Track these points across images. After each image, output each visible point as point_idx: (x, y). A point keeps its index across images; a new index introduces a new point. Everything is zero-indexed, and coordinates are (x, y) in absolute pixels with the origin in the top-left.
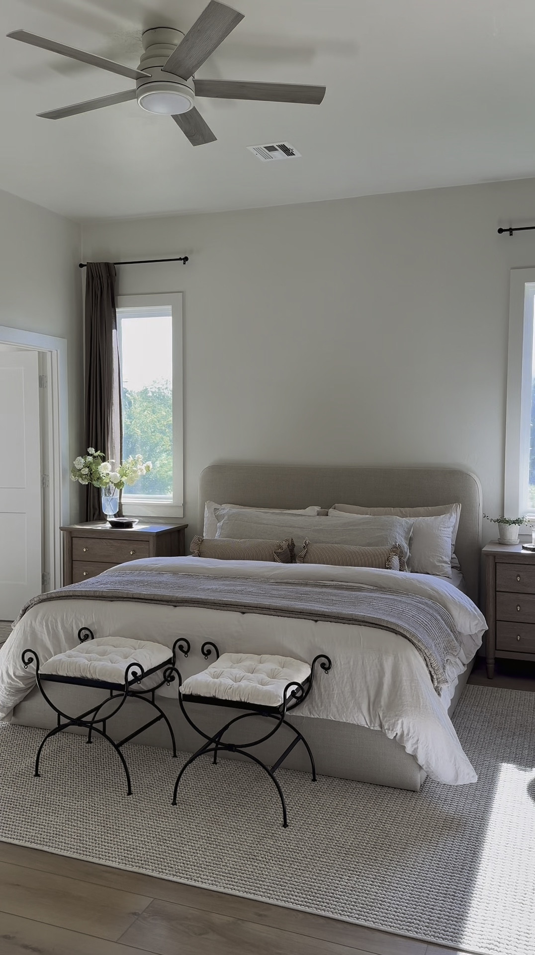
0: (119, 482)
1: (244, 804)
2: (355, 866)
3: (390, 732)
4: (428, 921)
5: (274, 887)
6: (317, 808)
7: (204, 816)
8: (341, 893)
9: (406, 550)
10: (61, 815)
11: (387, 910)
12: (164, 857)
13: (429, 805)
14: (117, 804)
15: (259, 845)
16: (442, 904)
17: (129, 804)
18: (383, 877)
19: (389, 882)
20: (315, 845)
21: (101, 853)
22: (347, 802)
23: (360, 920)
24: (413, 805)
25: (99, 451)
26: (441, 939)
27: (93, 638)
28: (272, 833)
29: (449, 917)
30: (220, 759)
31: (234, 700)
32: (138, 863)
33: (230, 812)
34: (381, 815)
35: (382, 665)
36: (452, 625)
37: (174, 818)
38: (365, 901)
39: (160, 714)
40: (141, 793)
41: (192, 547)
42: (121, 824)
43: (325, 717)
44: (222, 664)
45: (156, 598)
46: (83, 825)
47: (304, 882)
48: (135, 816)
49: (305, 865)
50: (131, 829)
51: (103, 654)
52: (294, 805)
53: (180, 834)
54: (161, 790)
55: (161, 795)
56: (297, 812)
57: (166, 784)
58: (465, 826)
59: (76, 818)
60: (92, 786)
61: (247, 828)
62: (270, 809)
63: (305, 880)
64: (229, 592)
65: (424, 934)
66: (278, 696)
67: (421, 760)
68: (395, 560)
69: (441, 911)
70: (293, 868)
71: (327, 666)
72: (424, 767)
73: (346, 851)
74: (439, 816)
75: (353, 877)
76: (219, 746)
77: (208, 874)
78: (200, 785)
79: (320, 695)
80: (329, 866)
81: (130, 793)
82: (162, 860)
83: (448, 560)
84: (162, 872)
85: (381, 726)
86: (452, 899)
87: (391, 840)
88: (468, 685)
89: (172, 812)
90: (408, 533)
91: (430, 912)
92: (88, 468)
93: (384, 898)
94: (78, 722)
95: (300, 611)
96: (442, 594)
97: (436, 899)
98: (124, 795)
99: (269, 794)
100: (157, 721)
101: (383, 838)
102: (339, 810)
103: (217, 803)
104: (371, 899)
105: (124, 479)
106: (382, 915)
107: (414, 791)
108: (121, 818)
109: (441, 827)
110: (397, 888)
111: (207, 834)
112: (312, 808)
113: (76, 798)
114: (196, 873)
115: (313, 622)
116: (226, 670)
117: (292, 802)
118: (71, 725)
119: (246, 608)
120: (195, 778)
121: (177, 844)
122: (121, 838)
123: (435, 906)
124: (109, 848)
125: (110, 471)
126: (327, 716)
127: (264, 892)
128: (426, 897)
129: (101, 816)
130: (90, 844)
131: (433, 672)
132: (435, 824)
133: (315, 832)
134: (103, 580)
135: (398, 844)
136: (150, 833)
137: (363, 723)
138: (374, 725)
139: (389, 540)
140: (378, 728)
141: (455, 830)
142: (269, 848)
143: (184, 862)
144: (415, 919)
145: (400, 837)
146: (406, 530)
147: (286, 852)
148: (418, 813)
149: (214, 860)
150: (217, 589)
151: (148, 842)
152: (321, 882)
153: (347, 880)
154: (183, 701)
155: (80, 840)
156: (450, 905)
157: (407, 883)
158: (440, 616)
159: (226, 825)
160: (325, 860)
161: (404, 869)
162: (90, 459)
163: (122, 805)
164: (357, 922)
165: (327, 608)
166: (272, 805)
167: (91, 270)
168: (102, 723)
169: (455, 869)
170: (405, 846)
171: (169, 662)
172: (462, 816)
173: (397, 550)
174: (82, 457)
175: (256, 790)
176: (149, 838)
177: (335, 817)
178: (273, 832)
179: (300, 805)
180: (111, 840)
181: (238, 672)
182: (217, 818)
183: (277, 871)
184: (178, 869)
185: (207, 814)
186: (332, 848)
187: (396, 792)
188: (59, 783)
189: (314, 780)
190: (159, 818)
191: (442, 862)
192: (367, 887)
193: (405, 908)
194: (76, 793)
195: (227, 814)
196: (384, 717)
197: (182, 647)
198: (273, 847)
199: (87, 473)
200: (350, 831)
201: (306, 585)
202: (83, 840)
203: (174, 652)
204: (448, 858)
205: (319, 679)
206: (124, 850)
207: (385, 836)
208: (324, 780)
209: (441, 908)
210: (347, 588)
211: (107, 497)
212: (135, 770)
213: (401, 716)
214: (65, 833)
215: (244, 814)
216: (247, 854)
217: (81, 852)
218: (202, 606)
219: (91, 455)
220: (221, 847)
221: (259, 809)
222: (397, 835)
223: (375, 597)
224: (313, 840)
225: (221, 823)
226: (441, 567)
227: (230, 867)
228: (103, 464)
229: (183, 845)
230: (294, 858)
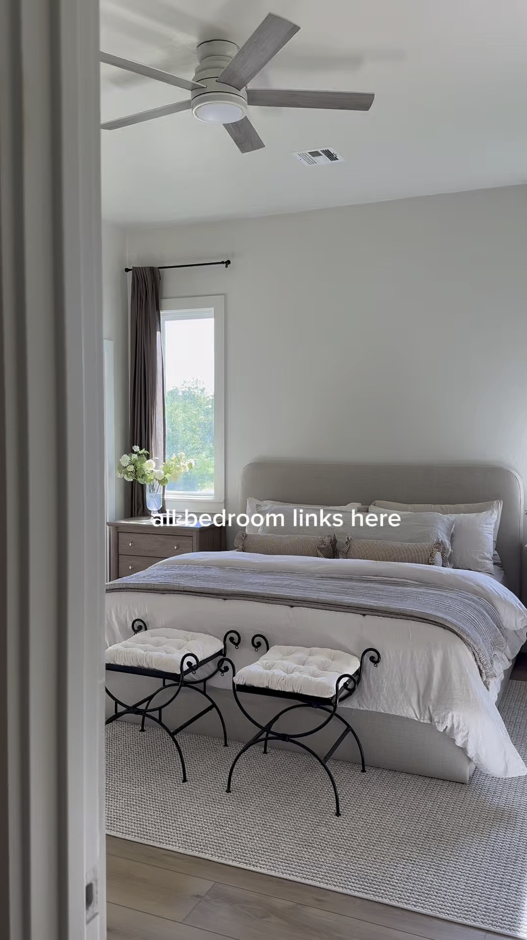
0: (163, 479)
1: (296, 793)
2: (409, 855)
3: (440, 724)
4: (485, 910)
5: (331, 874)
6: (368, 798)
7: (258, 804)
8: (397, 881)
9: (448, 547)
10: (120, 800)
11: (444, 898)
12: (222, 842)
13: (479, 797)
14: (173, 790)
15: (313, 833)
16: (498, 893)
17: (185, 791)
18: (438, 867)
19: (443, 871)
20: (368, 833)
21: (161, 837)
22: (398, 793)
23: (418, 907)
24: (463, 797)
25: (144, 449)
26: (499, 928)
27: (146, 629)
28: (326, 822)
29: (505, 906)
30: (270, 749)
31: (287, 691)
32: (197, 847)
33: (283, 800)
34: (432, 806)
35: (431, 660)
36: (498, 620)
37: (229, 805)
38: (421, 889)
39: (211, 704)
40: (196, 780)
41: (237, 542)
42: (179, 810)
43: (374, 710)
44: (273, 656)
45: (206, 591)
46: (142, 810)
47: (360, 869)
48: (192, 802)
49: (360, 853)
50: (188, 815)
51: (158, 644)
52: (345, 795)
53: (236, 820)
54: (215, 778)
55: (215, 783)
56: (349, 801)
57: (220, 772)
58: (516, 818)
59: (134, 803)
60: (148, 773)
61: (300, 816)
62: (322, 798)
63: (361, 868)
64: (277, 586)
65: (482, 922)
66: (329, 688)
67: (471, 754)
68: (438, 556)
69: (497, 901)
70: (348, 855)
71: (376, 659)
72: (474, 760)
73: (399, 840)
74: (490, 808)
75: (408, 865)
76: (270, 735)
77: (265, 859)
78: (253, 774)
79: (369, 687)
80: (384, 854)
81: (185, 780)
82: (220, 845)
83: (489, 556)
84: (222, 857)
85: (431, 719)
86: (507, 889)
87: (443, 830)
88: (511, 680)
89: (227, 800)
90: (449, 529)
91: (486, 901)
92: (133, 465)
93: (439, 887)
94: (133, 710)
95: (347, 605)
96: (487, 589)
97: (491, 889)
98: (180, 782)
99: (320, 784)
100: (209, 710)
101: (435, 828)
102: (390, 801)
103: (270, 792)
104: (427, 887)
105: (167, 476)
106: (439, 903)
107: (463, 784)
108: (178, 805)
109: (492, 819)
110: (452, 877)
111: (262, 821)
112: (363, 798)
113: (133, 784)
114: (254, 858)
115: (362, 616)
116: (277, 662)
117: (343, 792)
118: (126, 713)
119: (295, 601)
120: (247, 767)
121: (234, 830)
122: (179, 823)
123: (491, 895)
124: (169, 833)
125: (154, 469)
126: (377, 708)
127: (322, 879)
128: (482, 886)
129: (159, 802)
130: (150, 828)
131: (481, 667)
132: (486, 815)
133: (368, 821)
134: (152, 574)
135: (450, 835)
136: (207, 819)
137: (413, 716)
138: (424, 717)
139: (431, 536)
140: (427, 721)
141: (506, 822)
142: (324, 836)
143: (242, 847)
144: (472, 907)
145: (451, 828)
146: (448, 527)
147: (340, 840)
148: (469, 804)
149: (271, 846)
150: (264, 583)
151: (206, 828)
152: (376, 870)
153: (403, 868)
154: (238, 691)
155: (140, 824)
156: (505, 895)
157: (462, 873)
158: (487, 612)
159: (280, 813)
160: (379, 849)
161: (457, 859)
162: (135, 456)
163: (178, 791)
164: (415, 909)
165: (374, 603)
166: (324, 794)
167: (137, 275)
168: (158, 711)
169: (509, 860)
170: (457, 836)
171: (220, 653)
172: (512, 808)
173: (439, 545)
174: (128, 455)
175: (307, 779)
176: (206, 823)
177: (387, 807)
178: (326, 820)
179: (351, 795)
180: (170, 825)
181: (289, 663)
182: (271, 806)
183: (333, 858)
184: (237, 854)
185: (260, 802)
186: (385, 837)
187: (446, 784)
188: (116, 770)
189: (363, 771)
190: (215, 805)
191: (495, 852)
192: (422, 876)
193: (461, 896)
194: (133, 779)
195: (281, 802)
196: (434, 710)
197: (233, 638)
198: (328, 835)
199: (132, 470)
200: (402, 820)
201: (351, 579)
202: (143, 825)
203: (225, 644)
204: (501, 849)
205: (368, 672)
206: (183, 835)
207: (437, 826)
208: (374, 771)
209: (497, 898)
210: (393, 583)
211: (151, 494)
212: (189, 758)
213: (451, 709)
214: (125, 818)
215: (297, 802)
216: (302, 841)
217: (142, 836)
218: (251, 599)
219: (136, 453)
220: (277, 834)
221: (311, 798)
222: (449, 826)
223: (421, 592)
224: (366, 829)
225: (275, 810)
226: (483, 563)
227: (287, 854)
228: (147, 462)
229: (240, 832)
230: (348, 846)
